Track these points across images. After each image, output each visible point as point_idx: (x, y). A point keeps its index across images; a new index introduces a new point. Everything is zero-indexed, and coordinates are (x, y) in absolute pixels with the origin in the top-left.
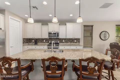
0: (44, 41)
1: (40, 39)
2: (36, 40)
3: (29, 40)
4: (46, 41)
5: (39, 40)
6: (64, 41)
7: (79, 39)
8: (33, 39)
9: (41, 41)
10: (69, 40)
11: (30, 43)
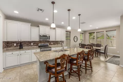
0: (32, 44)
1: (27, 42)
2: (21, 43)
3: (8, 43)
4: (34, 44)
5: (24, 43)
6: (52, 43)
7: (63, 41)
8: (14, 42)
9: (27, 44)
10: (56, 42)
11: (10, 48)
